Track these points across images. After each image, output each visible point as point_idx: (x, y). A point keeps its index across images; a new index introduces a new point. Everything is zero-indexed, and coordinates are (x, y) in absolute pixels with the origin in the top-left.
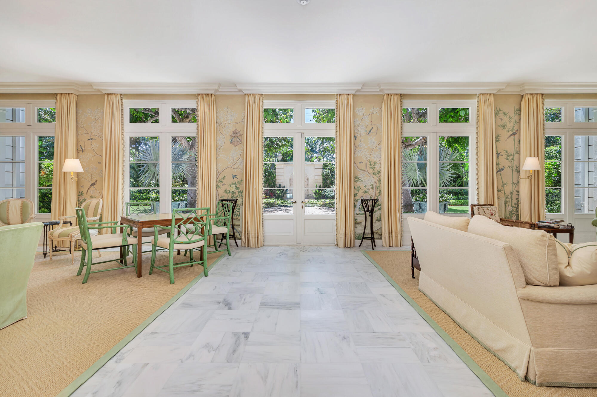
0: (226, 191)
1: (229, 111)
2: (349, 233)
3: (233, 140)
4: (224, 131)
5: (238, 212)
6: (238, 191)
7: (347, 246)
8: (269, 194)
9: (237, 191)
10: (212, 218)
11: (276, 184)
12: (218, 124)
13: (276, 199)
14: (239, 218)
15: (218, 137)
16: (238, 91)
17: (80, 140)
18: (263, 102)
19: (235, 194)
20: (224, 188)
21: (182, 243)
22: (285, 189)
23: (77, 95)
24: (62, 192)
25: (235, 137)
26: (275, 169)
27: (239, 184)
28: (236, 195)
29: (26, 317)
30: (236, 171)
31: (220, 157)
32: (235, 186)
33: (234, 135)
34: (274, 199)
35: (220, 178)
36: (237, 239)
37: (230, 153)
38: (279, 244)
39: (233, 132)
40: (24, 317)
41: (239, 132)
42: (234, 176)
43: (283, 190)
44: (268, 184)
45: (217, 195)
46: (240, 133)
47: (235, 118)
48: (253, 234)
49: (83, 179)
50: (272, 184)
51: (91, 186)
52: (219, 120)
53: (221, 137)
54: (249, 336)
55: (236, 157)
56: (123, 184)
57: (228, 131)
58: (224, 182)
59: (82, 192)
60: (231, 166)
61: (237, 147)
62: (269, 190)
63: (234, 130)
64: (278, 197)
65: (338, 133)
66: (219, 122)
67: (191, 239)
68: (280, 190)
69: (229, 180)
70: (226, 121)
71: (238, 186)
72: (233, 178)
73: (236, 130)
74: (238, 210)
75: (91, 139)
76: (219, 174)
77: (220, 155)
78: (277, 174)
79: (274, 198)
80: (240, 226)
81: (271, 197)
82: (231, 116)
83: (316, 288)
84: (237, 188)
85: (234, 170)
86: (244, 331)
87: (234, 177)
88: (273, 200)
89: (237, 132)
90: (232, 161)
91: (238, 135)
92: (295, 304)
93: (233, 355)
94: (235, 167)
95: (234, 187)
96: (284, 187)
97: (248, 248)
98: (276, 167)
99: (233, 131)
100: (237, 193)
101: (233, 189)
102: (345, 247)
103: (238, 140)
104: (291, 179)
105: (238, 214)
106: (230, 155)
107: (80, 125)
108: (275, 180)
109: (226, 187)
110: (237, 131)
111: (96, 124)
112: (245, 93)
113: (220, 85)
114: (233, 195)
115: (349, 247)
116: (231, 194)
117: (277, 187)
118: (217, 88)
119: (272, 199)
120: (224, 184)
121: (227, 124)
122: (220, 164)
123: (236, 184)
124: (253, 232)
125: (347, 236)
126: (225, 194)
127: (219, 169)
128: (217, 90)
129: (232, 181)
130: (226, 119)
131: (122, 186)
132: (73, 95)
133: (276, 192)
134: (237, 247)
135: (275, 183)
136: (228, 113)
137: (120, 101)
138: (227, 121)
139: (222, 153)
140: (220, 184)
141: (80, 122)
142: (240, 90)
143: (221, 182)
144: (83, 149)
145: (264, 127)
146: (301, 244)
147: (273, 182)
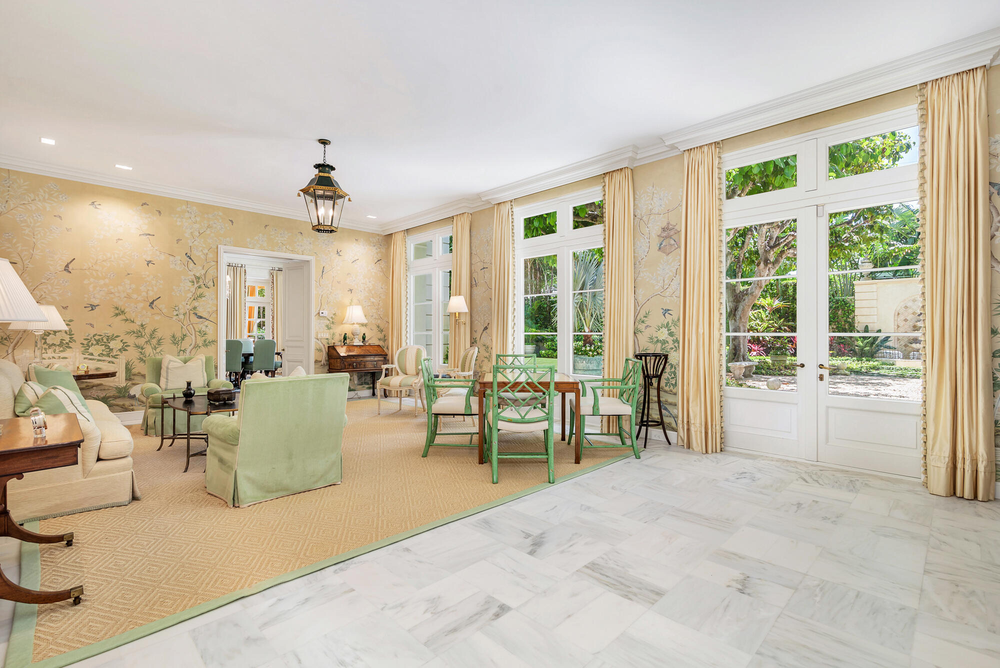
0: (651, 338)
1: (655, 192)
2: (967, 457)
3: (664, 244)
4: (647, 229)
5: (673, 378)
6: (672, 338)
7: (958, 493)
8: (839, 347)
9: (670, 339)
10: (611, 385)
11: (856, 325)
12: (638, 218)
13: (855, 358)
14: (674, 391)
15: (638, 242)
16: (670, 149)
17: (473, 271)
18: (720, 157)
19: (667, 344)
20: (647, 333)
21: (510, 421)
22: (882, 336)
23: (471, 214)
24: (457, 339)
25: (666, 237)
26: (853, 294)
27: (675, 325)
28: (669, 347)
29: (340, 483)
30: (668, 301)
31: (641, 277)
32: (666, 329)
33: (664, 234)
34: (848, 358)
35: (641, 316)
36: (669, 430)
37: (658, 268)
38: (762, 454)
39: (664, 230)
40: (336, 482)
41: (675, 226)
42: (666, 311)
43: (875, 339)
44: (835, 327)
45: (637, 346)
46: (676, 228)
47: (667, 202)
48: (698, 425)
49: (477, 322)
50: (845, 325)
51: (484, 330)
52: (638, 212)
53: (643, 241)
54: (502, 616)
55: (668, 275)
56: (514, 327)
57: (654, 228)
58: (647, 323)
59: (476, 338)
60: (659, 293)
61: (670, 256)
62: (839, 337)
63: (664, 225)
64: (861, 355)
65: (927, 187)
66: (639, 215)
67: (525, 416)
68: (865, 338)
69: (656, 319)
70: (651, 210)
71: (673, 329)
72: (664, 315)
73: (668, 224)
74: (673, 376)
75: (484, 268)
76: (639, 308)
77: (642, 274)
78: (857, 304)
79: (848, 356)
80: (676, 405)
81: (840, 354)
82: (660, 199)
83: (743, 574)
84: (671, 334)
85: (665, 300)
86: (505, 603)
87: (666, 313)
88: (847, 360)
89: (671, 227)
90: (661, 282)
91: (672, 233)
92: (652, 591)
93: (446, 635)
94: (667, 294)
95: (665, 331)
96: (879, 331)
97: (688, 450)
98: (857, 289)
99: (663, 227)
100: (671, 342)
101: (663, 334)
102: (955, 493)
103: (673, 242)
104: (898, 314)
105: (674, 382)
106: (659, 272)
107: (474, 252)
108: (854, 317)
109: (650, 332)
110: (671, 225)
111: (488, 247)
112: (682, 150)
113: (636, 148)
114: (664, 346)
115: (966, 496)
116: (659, 345)
117: (858, 332)
118: (630, 154)
119: (843, 358)
120: (647, 326)
121: (652, 217)
122: (641, 290)
123: (670, 325)
124: (698, 421)
125: (959, 465)
126: (650, 344)
127: (641, 299)
128: (633, 159)
129: (662, 320)
130: (651, 207)
131: (513, 331)
132: (466, 214)
133: (856, 343)
134: (668, 445)
135: (854, 323)
136: (655, 195)
137: (510, 211)
138: (653, 211)
139: (644, 269)
140: (642, 327)
141: (473, 248)
142: (673, 147)
143: (643, 322)
144: (477, 282)
145: (722, 209)
146: (816, 463)
147: (848, 322)
